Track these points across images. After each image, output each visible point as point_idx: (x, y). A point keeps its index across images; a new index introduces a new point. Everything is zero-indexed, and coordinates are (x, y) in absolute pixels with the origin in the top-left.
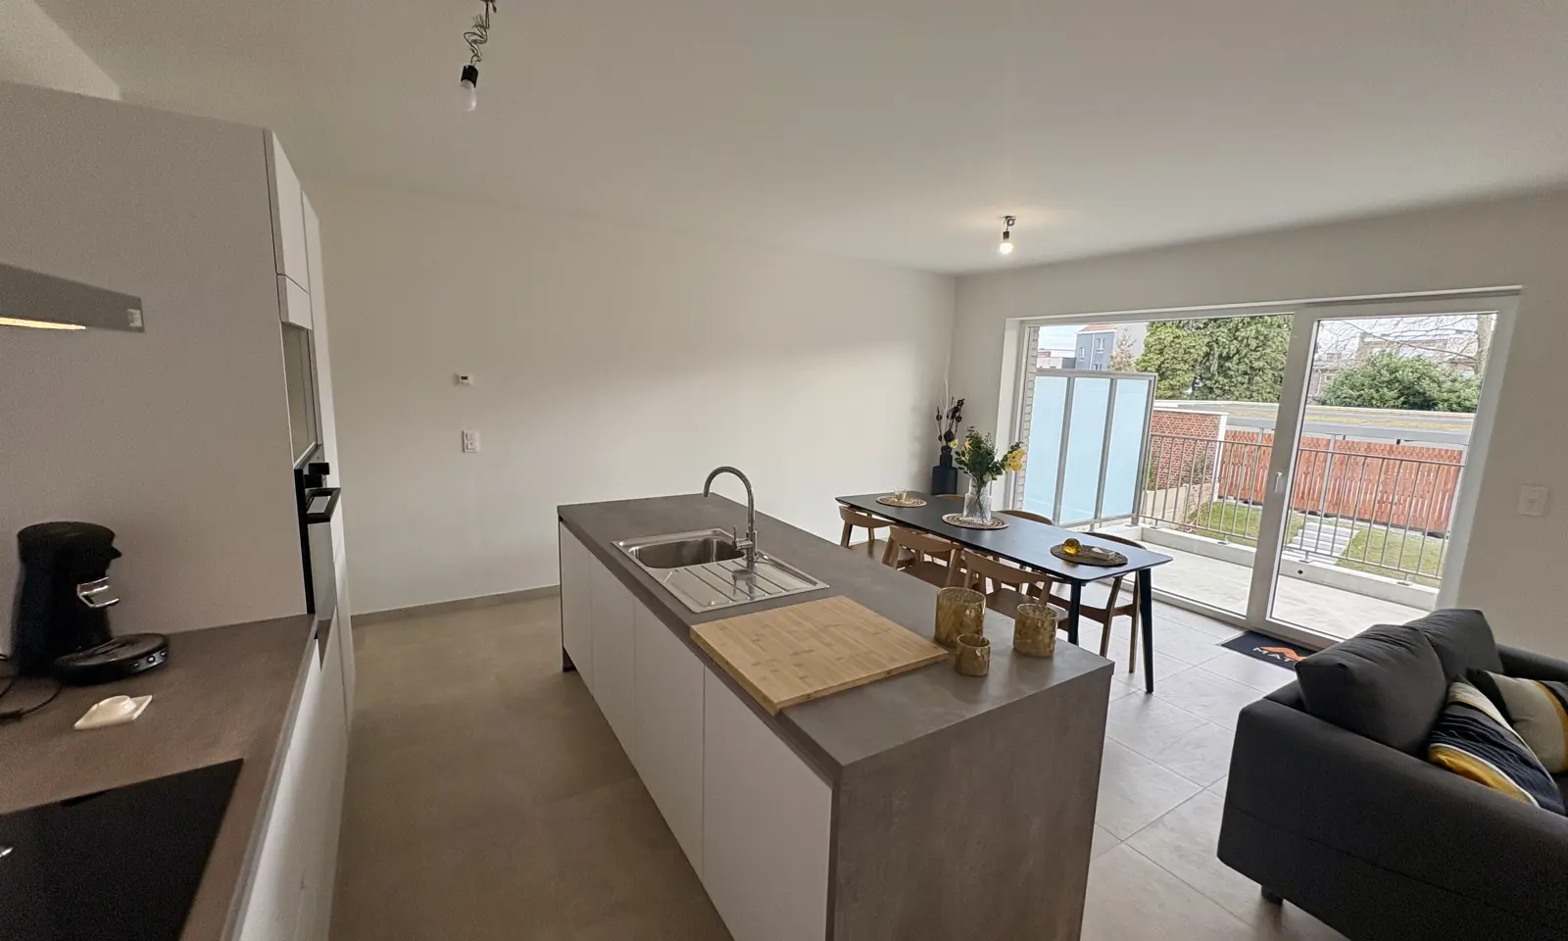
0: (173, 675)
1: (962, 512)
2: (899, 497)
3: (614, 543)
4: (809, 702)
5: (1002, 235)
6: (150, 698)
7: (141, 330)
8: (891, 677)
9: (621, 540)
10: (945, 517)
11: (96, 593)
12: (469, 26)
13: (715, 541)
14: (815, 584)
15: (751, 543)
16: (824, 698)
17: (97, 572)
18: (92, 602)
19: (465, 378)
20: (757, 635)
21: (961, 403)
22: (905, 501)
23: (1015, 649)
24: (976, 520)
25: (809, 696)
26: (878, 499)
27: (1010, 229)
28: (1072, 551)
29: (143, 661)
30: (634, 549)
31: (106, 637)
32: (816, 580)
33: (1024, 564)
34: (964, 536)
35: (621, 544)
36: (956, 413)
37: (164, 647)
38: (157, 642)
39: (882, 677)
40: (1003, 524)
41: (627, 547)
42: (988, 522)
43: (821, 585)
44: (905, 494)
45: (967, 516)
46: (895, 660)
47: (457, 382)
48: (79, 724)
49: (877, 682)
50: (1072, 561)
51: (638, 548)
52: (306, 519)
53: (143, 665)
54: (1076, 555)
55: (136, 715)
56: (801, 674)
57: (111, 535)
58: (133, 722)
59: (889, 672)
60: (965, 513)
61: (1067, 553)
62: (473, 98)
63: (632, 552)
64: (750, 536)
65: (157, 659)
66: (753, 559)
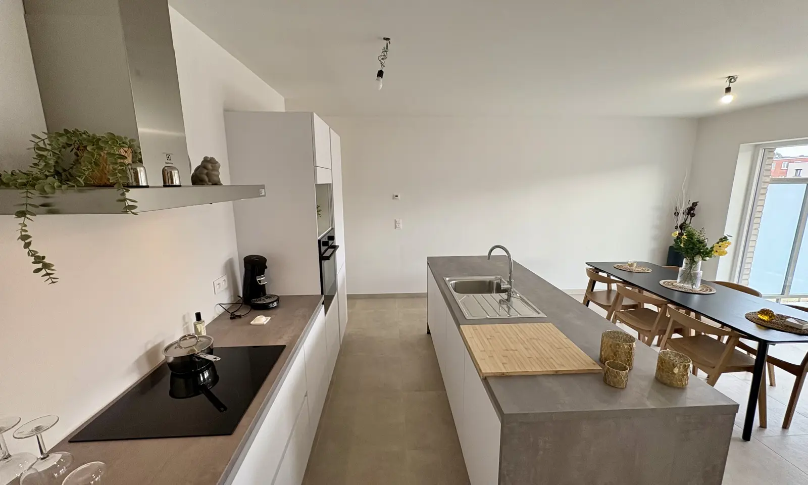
0: (278, 311)
1: (677, 279)
2: (631, 265)
3: (444, 278)
4: (502, 377)
5: (725, 90)
6: (270, 318)
7: (265, 196)
8: (557, 374)
9: (448, 277)
10: (661, 282)
11: (262, 280)
12: (380, 53)
13: (495, 282)
14: (539, 313)
15: (510, 286)
16: (511, 376)
17: (261, 272)
18: (260, 283)
19: (397, 196)
20: (491, 336)
21: (695, 204)
22: (635, 268)
23: (656, 378)
24: (687, 286)
25: (503, 373)
26: (616, 266)
27: (732, 85)
28: (766, 318)
29: (271, 304)
30: (453, 282)
31: (265, 294)
32: (540, 311)
33: (724, 325)
34: (676, 297)
35: (447, 279)
36: (691, 211)
37: (277, 300)
38: (276, 298)
39: (552, 373)
40: (711, 290)
41: (450, 281)
42: (698, 287)
43: (542, 315)
44: (635, 264)
45: (680, 282)
46: (563, 366)
47: (393, 198)
48: (252, 323)
49: (547, 375)
50: (765, 326)
51: (455, 282)
52: (322, 258)
53: (271, 306)
54: (770, 322)
55: (265, 323)
56: (505, 361)
57: (265, 260)
58: (263, 325)
59: (557, 372)
60: (678, 280)
61: (760, 319)
62: (381, 83)
63: (451, 284)
64: (510, 283)
65: (275, 304)
66: (511, 295)
